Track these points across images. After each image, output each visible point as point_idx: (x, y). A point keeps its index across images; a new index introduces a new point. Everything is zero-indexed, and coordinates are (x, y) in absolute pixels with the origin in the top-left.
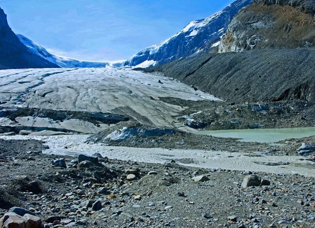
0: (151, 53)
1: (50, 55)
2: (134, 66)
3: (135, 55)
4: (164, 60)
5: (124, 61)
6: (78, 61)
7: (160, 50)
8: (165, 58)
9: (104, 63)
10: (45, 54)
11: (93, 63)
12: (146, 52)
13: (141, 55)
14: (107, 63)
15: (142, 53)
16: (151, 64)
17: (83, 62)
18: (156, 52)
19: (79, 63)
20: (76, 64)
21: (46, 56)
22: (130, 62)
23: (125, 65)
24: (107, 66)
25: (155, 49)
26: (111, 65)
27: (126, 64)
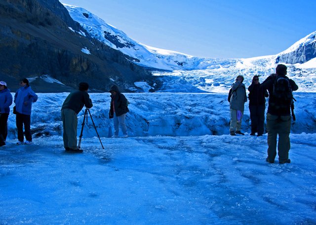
1: (131, 45)
6: (185, 57)
10: (122, 42)
21: (122, 46)
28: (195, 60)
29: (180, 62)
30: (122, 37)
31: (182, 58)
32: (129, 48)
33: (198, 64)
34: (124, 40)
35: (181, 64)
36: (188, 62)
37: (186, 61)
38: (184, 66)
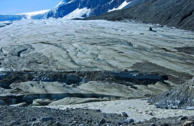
2: (61, 17)
3: (60, 3)
4: (101, 6)
5: (47, 11)
8: (102, 4)
9: (19, 16)
11: (4, 16)
13: (70, 2)
14: (23, 16)
15: (70, 0)
16: (84, 13)
22: (55, 12)
23: (48, 17)
24: (23, 19)
26: (29, 18)
27: (50, 15)
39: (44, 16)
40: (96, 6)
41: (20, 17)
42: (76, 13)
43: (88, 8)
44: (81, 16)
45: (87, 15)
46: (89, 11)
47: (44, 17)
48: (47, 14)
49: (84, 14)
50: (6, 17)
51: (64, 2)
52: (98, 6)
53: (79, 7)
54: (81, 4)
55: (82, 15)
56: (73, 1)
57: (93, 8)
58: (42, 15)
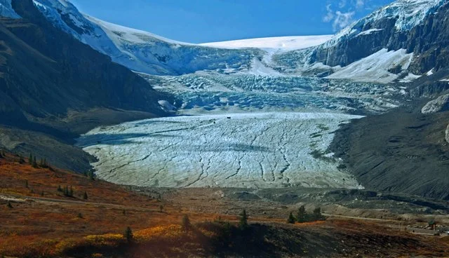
0: (398, 26)
1: (89, 28)
2: (343, 65)
3: (345, 32)
4: (438, 52)
6: (167, 45)
7: (430, 17)
8: (443, 46)
10: (79, 24)
12: (385, 20)
13: (368, 32)
15: (369, 27)
16: (397, 62)
17: (183, 48)
18: (418, 22)
19: (172, 51)
20: (161, 54)
21: (80, 31)
22: (330, 53)
23: (311, 62)
24: (254, 61)
25: (416, 11)
26: (267, 59)
27: (317, 55)
28: (184, 51)
29: (161, 56)
30: (76, 16)
31: (164, 48)
32: (89, 34)
33: (190, 60)
34: (79, 20)
35: (162, 59)
36: (173, 55)
37: (171, 53)
38: (167, 62)
39: (302, 57)
40: (427, 49)
41: (247, 56)
42: (379, 60)
43: (408, 52)
44: (389, 71)
45: (403, 68)
46: (410, 60)
47: (304, 60)
48: (312, 53)
49: (396, 65)
50: (217, 54)
51: (354, 31)
52: (431, 50)
53: (388, 45)
54: (394, 38)
55: (391, 67)
56: (376, 30)
57: (420, 51)
58: (299, 56)
